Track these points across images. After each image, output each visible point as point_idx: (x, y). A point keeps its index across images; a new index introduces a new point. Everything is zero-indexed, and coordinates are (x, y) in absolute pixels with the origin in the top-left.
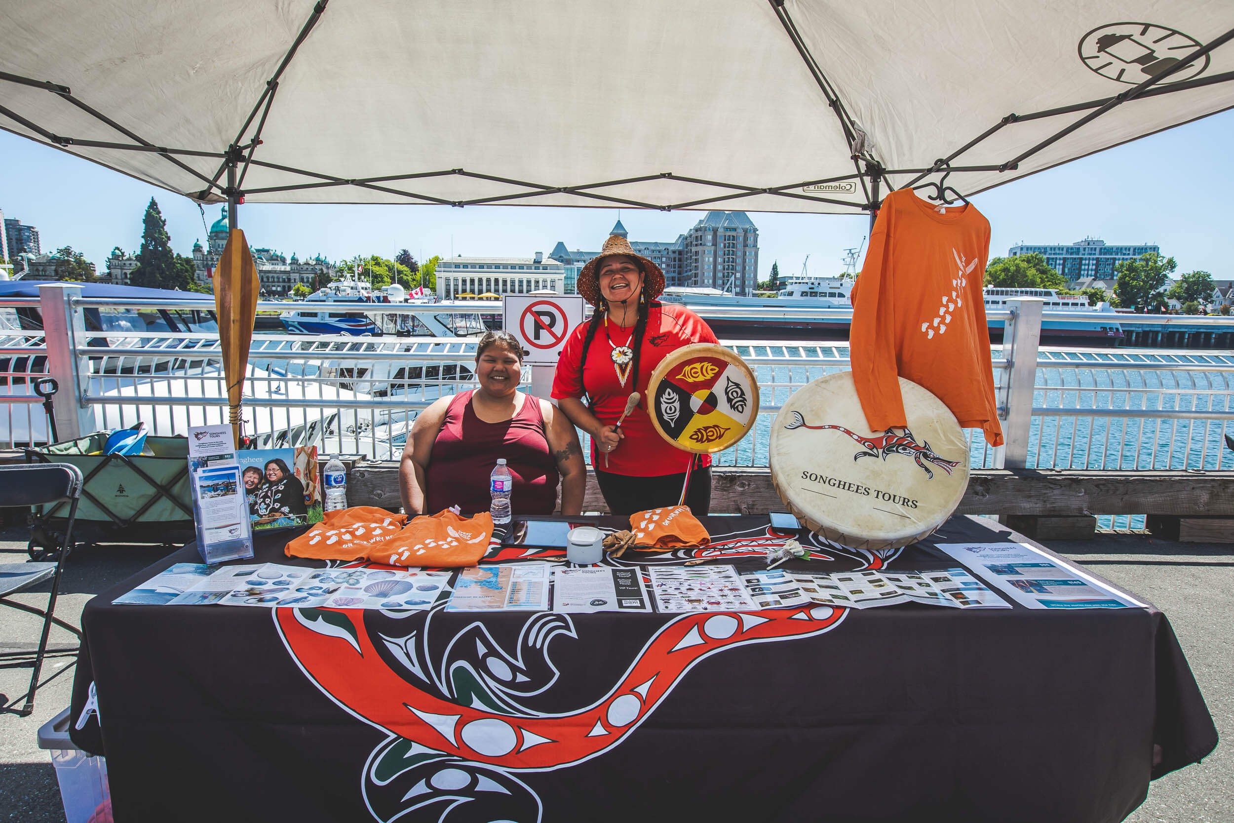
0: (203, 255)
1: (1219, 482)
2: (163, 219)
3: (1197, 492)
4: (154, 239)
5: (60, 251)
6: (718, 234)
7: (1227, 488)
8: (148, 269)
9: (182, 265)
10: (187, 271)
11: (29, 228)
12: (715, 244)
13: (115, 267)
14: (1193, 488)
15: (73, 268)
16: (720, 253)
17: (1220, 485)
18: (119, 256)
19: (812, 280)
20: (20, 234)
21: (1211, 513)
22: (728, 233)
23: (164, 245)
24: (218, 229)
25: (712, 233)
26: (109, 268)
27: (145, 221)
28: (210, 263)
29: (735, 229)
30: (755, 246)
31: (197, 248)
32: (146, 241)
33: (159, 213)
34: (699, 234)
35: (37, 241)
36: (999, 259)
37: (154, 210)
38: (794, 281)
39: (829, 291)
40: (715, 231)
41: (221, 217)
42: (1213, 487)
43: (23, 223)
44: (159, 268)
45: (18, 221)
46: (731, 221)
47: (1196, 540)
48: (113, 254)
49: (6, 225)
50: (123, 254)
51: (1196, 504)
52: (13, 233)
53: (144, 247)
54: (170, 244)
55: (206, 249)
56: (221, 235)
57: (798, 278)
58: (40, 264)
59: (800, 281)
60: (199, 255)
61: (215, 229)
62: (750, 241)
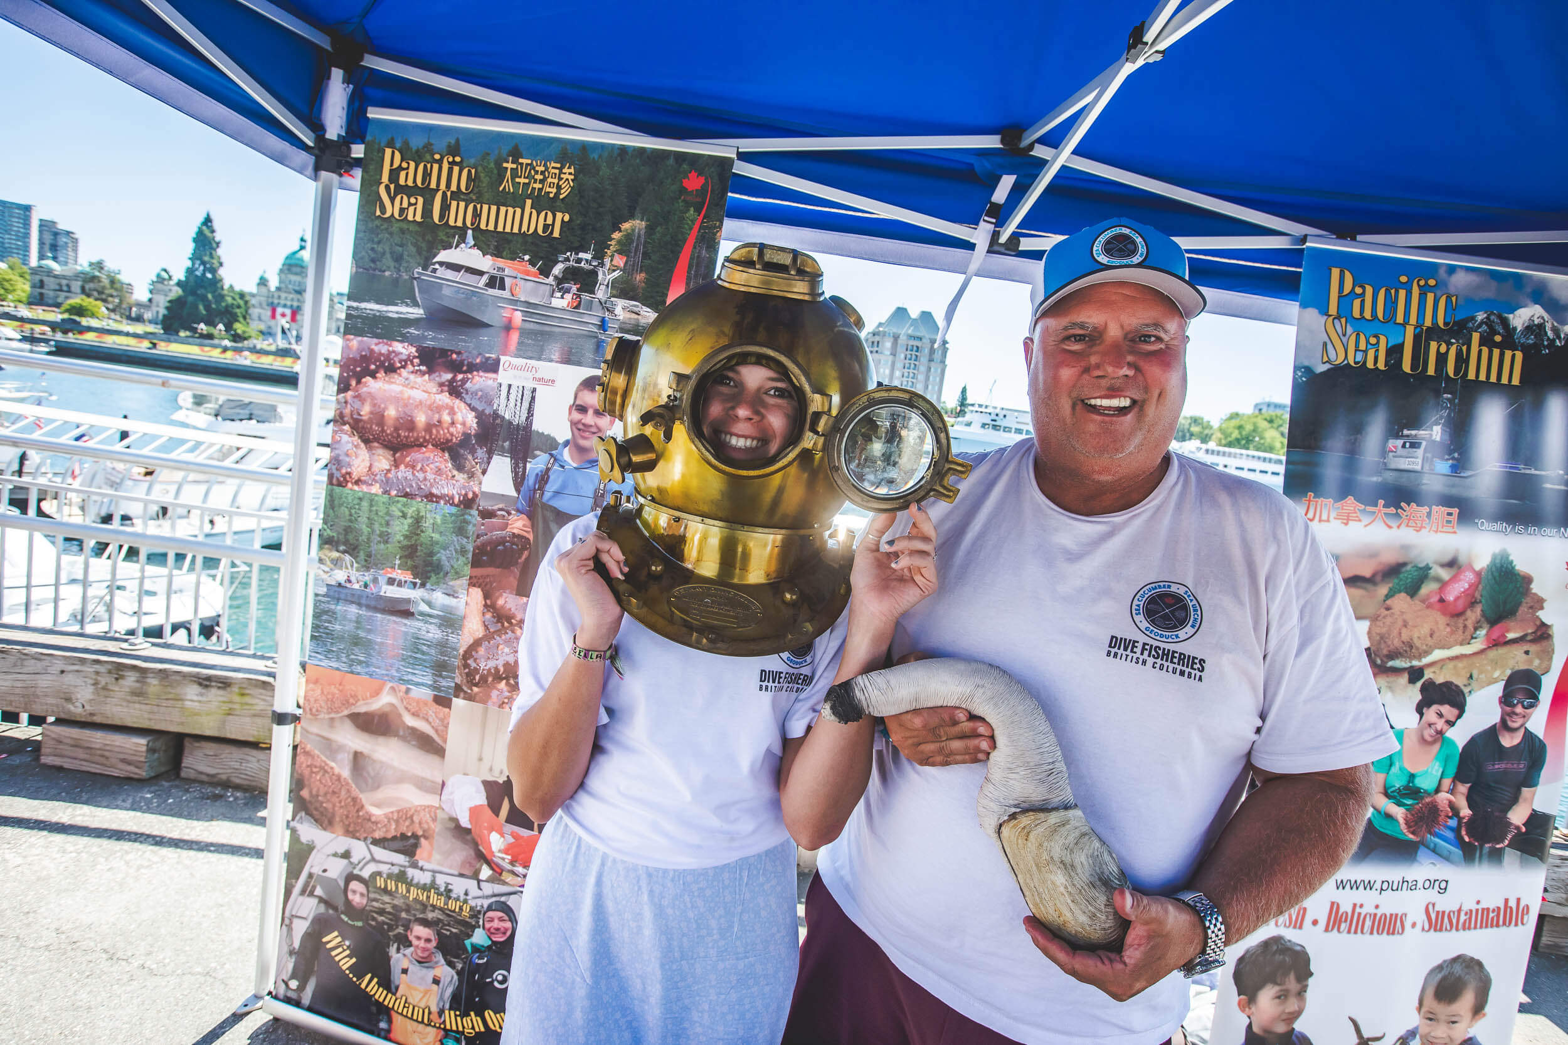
0: (269, 291)
1: (109, 667)
2: (217, 239)
3: (69, 679)
4: (203, 263)
5: (91, 264)
6: (900, 342)
7: (122, 677)
8: (190, 299)
9: (234, 299)
10: (239, 307)
11: (68, 233)
12: (894, 354)
13: (159, 292)
14: (62, 672)
15: (104, 288)
16: (899, 365)
17: (110, 672)
18: (164, 279)
19: (998, 411)
20: (55, 239)
21: (97, 719)
22: (912, 342)
23: (213, 271)
24: (293, 262)
25: (892, 339)
26: (151, 292)
27: (195, 240)
28: (276, 301)
29: (921, 339)
30: (943, 362)
31: (263, 282)
32: (193, 264)
33: (213, 231)
34: (877, 339)
35: (75, 250)
36: (1237, 414)
37: (208, 227)
38: (976, 408)
39: (1014, 426)
40: (896, 338)
41: (297, 248)
42: (97, 673)
43: (62, 226)
44: (204, 299)
45: (54, 223)
46: (916, 328)
47: (67, 764)
48: (158, 276)
49: (41, 226)
50: (170, 278)
51: (68, 700)
52: (48, 238)
53: (190, 271)
54: (222, 272)
55: (274, 283)
56: (294, 269)
57: (980, 406)
58: (64, 277)
59: (983, 409)
60: (264, 290)
61: (288, 262)
62: (937, 356)
